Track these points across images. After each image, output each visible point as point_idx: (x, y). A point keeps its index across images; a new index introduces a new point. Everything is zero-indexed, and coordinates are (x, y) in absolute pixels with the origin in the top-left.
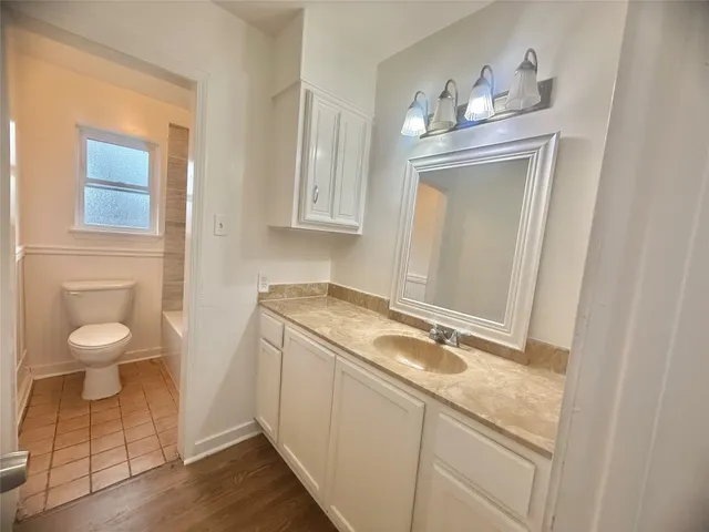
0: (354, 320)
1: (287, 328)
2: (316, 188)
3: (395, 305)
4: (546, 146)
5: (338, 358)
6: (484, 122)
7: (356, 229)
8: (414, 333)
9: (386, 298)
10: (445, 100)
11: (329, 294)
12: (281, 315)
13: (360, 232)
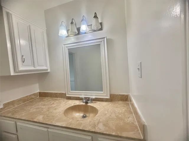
0: (53, 105)
1: (18, 124)
2: (23, 56)
3: (68, 94)
4: (104, 40)
5: (49, 130)
6: (85, 33)
7: (47, 70)
8: (77, 103)
9: (64, 92)
10: (72, 25)
11: (40, 96)
12: (13, 118)
13: (49, 71)
